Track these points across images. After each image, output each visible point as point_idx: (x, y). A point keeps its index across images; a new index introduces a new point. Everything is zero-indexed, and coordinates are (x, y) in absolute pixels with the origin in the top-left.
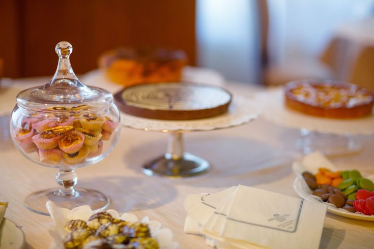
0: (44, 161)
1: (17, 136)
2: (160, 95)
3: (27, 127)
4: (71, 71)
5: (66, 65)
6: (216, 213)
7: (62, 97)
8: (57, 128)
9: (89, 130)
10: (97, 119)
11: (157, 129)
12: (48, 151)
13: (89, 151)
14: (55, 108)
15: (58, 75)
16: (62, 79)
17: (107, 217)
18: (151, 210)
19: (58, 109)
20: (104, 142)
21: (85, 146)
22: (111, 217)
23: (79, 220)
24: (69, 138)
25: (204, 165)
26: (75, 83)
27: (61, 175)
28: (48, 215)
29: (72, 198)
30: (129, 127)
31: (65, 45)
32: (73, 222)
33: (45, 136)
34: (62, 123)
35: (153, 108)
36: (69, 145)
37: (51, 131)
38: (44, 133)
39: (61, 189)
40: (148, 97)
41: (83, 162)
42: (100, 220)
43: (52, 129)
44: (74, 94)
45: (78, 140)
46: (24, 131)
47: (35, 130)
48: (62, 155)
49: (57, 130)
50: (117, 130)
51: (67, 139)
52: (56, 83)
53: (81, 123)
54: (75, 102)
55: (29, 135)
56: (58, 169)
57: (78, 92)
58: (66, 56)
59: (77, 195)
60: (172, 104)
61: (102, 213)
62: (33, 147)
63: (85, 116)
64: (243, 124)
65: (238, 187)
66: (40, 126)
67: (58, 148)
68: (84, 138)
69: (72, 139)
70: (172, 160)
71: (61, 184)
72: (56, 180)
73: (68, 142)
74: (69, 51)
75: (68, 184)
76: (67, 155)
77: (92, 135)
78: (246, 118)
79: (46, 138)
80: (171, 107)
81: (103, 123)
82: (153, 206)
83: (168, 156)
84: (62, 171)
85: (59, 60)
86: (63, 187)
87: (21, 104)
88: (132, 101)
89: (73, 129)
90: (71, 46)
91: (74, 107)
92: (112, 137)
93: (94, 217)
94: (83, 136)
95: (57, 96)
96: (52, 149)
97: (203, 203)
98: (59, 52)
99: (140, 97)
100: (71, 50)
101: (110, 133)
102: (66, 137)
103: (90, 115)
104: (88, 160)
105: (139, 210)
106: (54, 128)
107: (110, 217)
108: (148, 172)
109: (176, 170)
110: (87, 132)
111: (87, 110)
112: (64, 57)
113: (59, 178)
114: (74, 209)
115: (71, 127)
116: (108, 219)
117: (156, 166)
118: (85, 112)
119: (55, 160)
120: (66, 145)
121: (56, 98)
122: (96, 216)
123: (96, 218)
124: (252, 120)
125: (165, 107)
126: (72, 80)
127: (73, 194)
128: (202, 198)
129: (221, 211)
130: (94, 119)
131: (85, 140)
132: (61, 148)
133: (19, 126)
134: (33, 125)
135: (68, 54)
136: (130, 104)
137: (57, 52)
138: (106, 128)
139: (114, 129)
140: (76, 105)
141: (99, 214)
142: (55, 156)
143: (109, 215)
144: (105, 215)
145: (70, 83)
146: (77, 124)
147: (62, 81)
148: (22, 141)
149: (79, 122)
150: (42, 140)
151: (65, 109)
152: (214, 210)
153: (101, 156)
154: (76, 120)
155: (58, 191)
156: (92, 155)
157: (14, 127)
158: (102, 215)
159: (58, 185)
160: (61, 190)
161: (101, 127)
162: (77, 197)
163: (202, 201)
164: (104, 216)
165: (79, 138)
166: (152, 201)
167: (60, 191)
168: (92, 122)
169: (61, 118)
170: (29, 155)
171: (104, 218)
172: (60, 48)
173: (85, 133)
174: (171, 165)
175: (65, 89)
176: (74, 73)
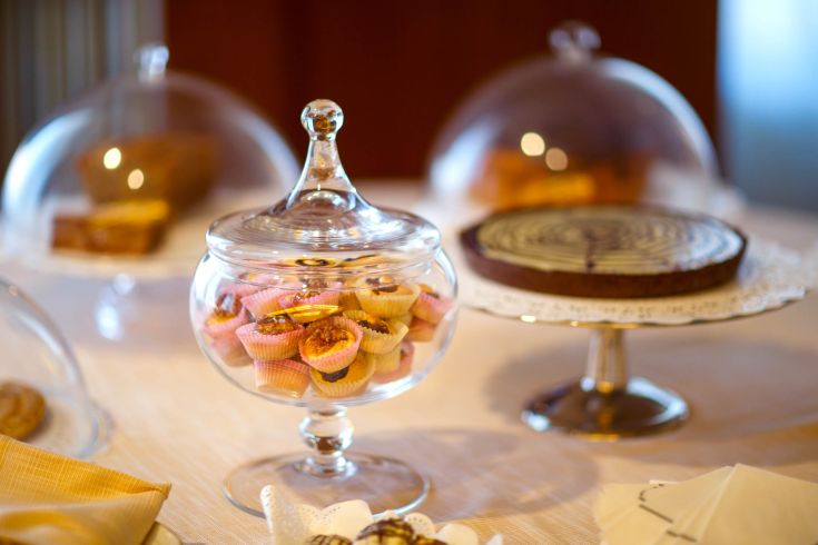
0: (265, 388)
1: (206, 324)
2: (572, 235)
3: (228, 304)
4: (340, 171)
5: (325, 157)
6: (671, 533)
7: (316, 234)
8: (298, 309)
9: (374, 317)
10: (400, 289)
11: (552, 319)
12: (274, 364)
13: (373, 367)
14: (300, 262)
15: (306, 179)
16: (316, 190)
17: (400, 531)
18: (524, 516)
19: (306, 262)
20: (417, 345)
21: (363, 356)
22: (412, 531)
23: (335, 537)
24: (325, 336)
25: (675, 407)
26: (348, 200)
27: (313, 423)
28: (262, 515)
29: (337, 478)
30: (484, 311)
31: (322, 108)
32: (320, 540)
33: (268, 327)
34: (309, 296)
35: (545, 266)
36: (324, 351)
37: (286, 315)
38: (266, 321)
39: (314, 457)
40: (541, 240)
41: (361, 392)
42: (384, 538)
43: (288, 311)
44: (346, 227)
45: (346, 339)
46: (222, 314)
47: (248, 313)
48: (307, 375)
49: (299, 315)
50: (448, 317)
51: (319, 334)
52: (302, 198)
53: (359, 298)
54: (350, 247)
55: (232, 323)
56: (304, 409)
57: (354, 222)
58: (328, 136)
59: (351, 470)
60: (594, 257)
61: (391, 522)
62: (239, 354)
63: (369, 281)
64: (767, 311)
65: (734, 469)
66: (259, 303)
67: (297, 358)
68: (360, 336)
69: (331, 335)
70: (595, 393)
71: (311, 445)
72: (301, 435)
73: (322, 345)
74: (334, 123)
75: (326, 445)
76: (320, 376)
77: (382, 329)
78: (775, 297)
79: (269, 333)
80: (590, 265)
81: (414, 300)
82: (531, 508)
83: (588, 384)
84: (314, 412)
85: (311, 144)
86: (315, 451)
87: (217, 249)
88: (499, 248)
89: (339, 314)
90: (338, 110)
91: (349, 260)
92: (438, 334)
93: (369, 531)
94: (359, 330)
95: (304, 232)
96: (284, 360)
97: (642, 507)
98: (308, 124)
99: (521, 239)
100: (339, 121)
101: (434, 326)
102: (317, 331)
103: (381, 280)
104: (376, 388)
105: (493, 515)
106: (291, 310)
107: (407, 533)
108: (539, 422)
109: (606, 418)
110: (371, 321)
111: (374, 267)
112: (322, 138)
113: (307, 431)
114: (332, 507)
115: (334, 309)
116: (403, 536)
117: (558, 409)
118: (372, 273)
119: (291, 388)
120: (316, 352)
121: (303, 235)
122: (375, 529)
123: (374, 533)
124: (789, 302)
125: (576, 264)
126: (343, 194)
127: (340, 469)
128: (642, 494)
129: (683, 529)
130: (392, 289)
131: (363, 340)
132: (304, 359)
133: (211, 303)
134: (242, 300)
135: (332, 130)
136: (493, 254)
137: (305, 125)
138: (422, 313)
139: (443, 315)
140: (354, 255)
141: (382, 523)
142: (290, 376)
143: (407, 527)
144: (397, 526)
145: (338, 200)
146: (348, 302)
147: (316, 194)
148: (216, 337)
149: (354, 297)
150: (259, 337)
151: (325, 263)
152: (668, 526)
153: (408, 379)
154: (347, 292)
155: (303, 463)
156: (384, 377)
157: (200, 305)
158: (388, 527)
159: (305, 447)
160: (312, 458)
161: (407, 308)
162: (350, 479)
163: (640, 502)
164: (392, 528)
165: (349, 335)
166: (532, 495)
167: (310, 461)
168: (384, 297)
169: (309, 286)
170: (232, 371)
171: (394, 534)
172: (310, 116)
173: (364, 324)
174: (594, 405)
175: (326, 214)
176: (346, 178)
